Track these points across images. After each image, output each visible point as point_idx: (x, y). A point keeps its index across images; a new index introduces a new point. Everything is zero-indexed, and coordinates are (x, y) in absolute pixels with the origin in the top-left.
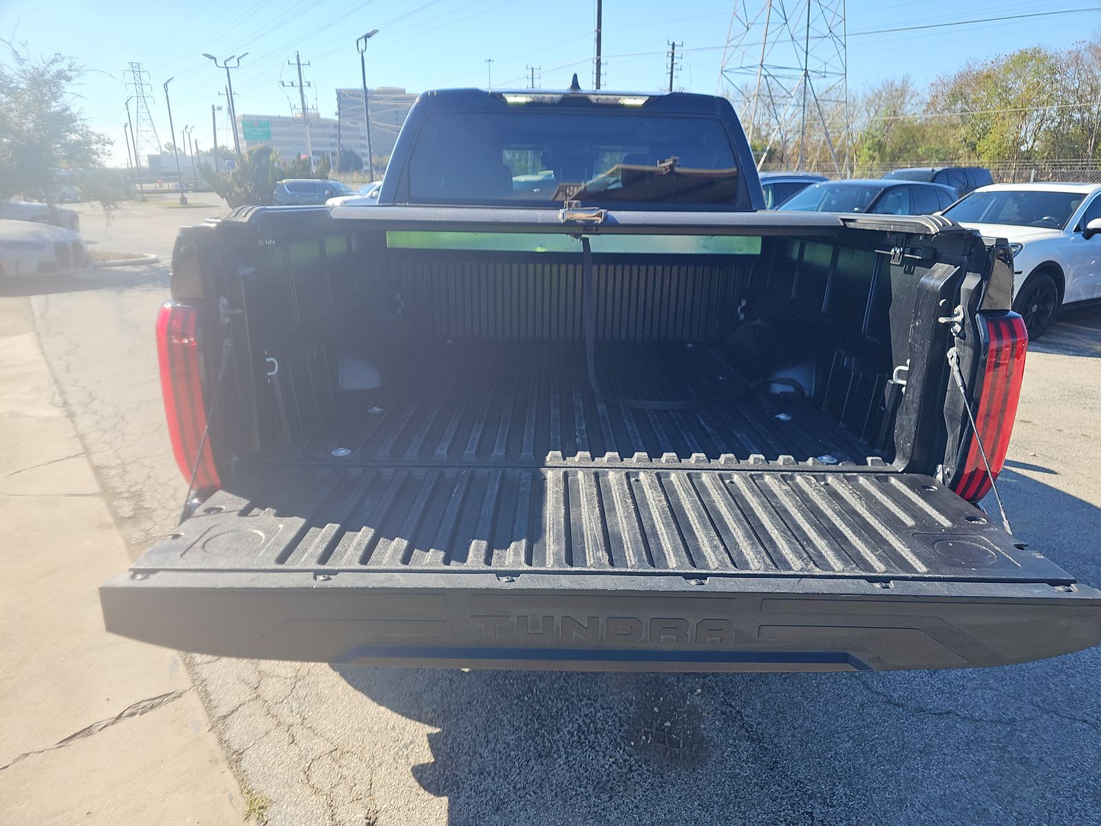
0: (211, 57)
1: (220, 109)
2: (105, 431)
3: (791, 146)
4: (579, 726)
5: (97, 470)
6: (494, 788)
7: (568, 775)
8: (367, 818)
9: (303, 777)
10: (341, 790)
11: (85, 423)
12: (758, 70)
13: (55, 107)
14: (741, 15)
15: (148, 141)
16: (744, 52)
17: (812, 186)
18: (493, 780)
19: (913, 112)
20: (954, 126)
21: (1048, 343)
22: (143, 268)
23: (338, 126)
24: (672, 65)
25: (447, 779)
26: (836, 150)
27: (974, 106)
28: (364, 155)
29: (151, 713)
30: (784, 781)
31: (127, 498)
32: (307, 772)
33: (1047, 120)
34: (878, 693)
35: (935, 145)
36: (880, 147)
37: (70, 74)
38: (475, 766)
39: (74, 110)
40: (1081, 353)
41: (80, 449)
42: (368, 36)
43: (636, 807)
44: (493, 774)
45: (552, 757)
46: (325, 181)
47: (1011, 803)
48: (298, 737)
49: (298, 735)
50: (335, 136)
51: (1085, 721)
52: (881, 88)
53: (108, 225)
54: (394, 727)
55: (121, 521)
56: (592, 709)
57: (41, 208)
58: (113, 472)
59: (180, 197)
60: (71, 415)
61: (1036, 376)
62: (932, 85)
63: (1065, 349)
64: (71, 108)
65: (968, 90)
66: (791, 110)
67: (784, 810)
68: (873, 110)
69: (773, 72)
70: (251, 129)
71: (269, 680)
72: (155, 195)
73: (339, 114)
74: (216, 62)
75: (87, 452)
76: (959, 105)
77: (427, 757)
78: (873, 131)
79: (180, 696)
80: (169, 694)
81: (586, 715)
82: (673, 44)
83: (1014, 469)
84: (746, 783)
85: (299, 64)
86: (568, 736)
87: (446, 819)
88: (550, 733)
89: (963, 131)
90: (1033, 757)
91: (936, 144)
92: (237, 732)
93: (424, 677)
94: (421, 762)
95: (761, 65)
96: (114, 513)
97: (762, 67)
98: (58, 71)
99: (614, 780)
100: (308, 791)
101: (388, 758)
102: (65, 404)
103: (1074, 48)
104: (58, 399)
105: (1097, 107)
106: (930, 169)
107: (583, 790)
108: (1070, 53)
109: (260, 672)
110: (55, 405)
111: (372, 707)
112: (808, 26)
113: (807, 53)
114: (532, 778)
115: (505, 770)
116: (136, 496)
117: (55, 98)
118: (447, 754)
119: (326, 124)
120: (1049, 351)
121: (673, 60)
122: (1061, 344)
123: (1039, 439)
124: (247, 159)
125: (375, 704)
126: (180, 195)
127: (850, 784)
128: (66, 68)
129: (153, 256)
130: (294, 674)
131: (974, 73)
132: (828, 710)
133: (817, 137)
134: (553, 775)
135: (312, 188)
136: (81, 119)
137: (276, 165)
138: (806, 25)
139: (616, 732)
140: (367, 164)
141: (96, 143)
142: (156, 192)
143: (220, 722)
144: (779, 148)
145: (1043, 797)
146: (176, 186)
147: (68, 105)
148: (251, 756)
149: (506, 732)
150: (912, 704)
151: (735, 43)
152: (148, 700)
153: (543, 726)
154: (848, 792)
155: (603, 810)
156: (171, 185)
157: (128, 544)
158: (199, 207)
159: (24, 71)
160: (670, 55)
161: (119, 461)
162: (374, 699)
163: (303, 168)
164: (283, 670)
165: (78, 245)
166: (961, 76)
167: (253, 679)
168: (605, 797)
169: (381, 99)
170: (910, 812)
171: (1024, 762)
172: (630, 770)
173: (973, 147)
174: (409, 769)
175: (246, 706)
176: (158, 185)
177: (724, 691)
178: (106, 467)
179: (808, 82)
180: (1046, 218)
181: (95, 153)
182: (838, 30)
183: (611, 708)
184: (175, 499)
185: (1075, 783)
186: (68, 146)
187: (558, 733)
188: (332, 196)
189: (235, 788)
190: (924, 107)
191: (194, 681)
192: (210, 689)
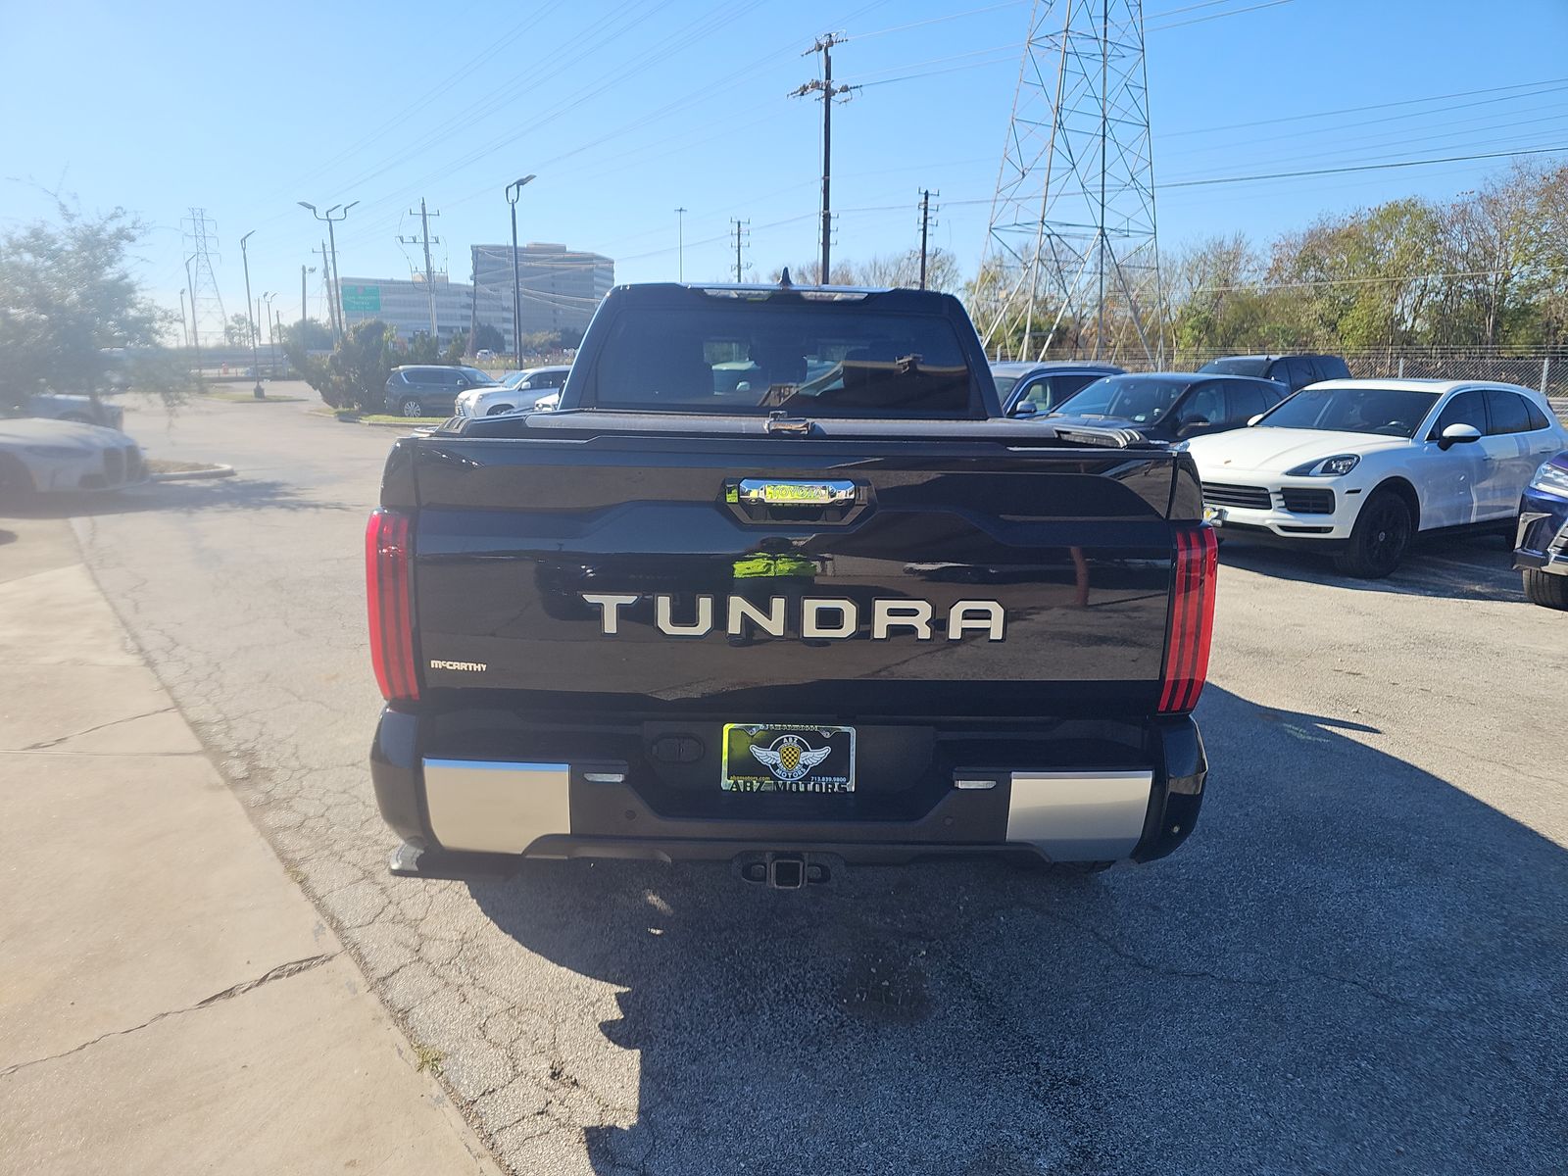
0: (309, 207)
1: (312, 270)
2: (197, 682)
3: (1089, 323)
4: (786, 985)
5: (195, 726)
6: (691, 1041)
7: (772, 1029)
8: (552, 1068)
9: (479, 1033)
10: (521, 1043)
11: (170, 672)
12: (1038, 228)
13: (110, 274)
14: (1014, 156)
15: (209, 312)
16: (1019, 205)
17: (1101, 380)
18: (690, 1033)
19: (1251, 280)
20: (1308, 300)
21: (1402, 581)
22: (214, 482)
23: (473, 294)
24: (925, 220)
25: (638, 1034)
26: (1146, 330)
27: (1331, 273)
28: (507, 331)
29: (297, 976)
30: (1011, 1036)
31: (237, 757)
32: (483, 1028)
33: (1430, 293)
34: (1127, 956)
35: (1281, 323)
36: (1208, 326)
37: (133, 232)
38: (669, 1021)
39: (133, 278)
40: (1442, 594)
41: (169, 703)
42: (520, 183)
43: (846, 1058)
44: (689, 1029)
45: (756, 1014)
46: (457, 368)
47: (1257, 1057)
48: (470, 996)
49: (470, 995)
50: (468, 306)
51: (1356, 983)
52: (1205, 250)
53: (170, 425)
54: (577, 986)
55: (234, 783)
56: (801, 970)
57: (83, 403)
58: (215, 729)
59: (255, 387)
60: (150, 663)
61: (1379, 620)
62: (1275, 246)
63: (1421, 588)
64: (130, 276)
65: (1321, 253)
66: (1086, 278)
67: (1007, 1061)
68: (1197, 278)
69: (1057, 230)
70: (353, 298)
71: (431, 943)
72: (220, 384)
73: (474, 278)
74: (315, 212)
75: (178, 706)
76: (1312, 273)
77: (616, 1014)
78: (1196, 305)
79: (330, 959)
80: (317, 958)
81: (794, 976)
82: (927, 193)
83: (1329, 728)
84: (969, 1038)
85: (424, 215)
86: (773, 995)
87: (638, 1069)
88: (754, 991)
89: (1318, 306)
90: (1289, 1016)
91: (1283, 322)
92: (400, 992)
93: (609, 940)
94: (610, 1019)
95: (1043, 222)
96: (224, 773)
97: (1044, 224)
98: (118, 229)
99: (824, 1033)
100: (485, 1045)
101: (573, 1015)
102: (141, 650)
103: (1459, 200)
104: (130, 644)
105: (1494, 276)
106: (1265, 357)
107: (788, 1043)
108: (1453, 206)
109: (420, 936)
110: (128, 652)
111: (552, 968)
112: (1104, 172)
113: (1103, 206)
114: (733, 1032)
115: (702, 1024)
116: (249, 755)
117: (110, 262)
118: (638, 1011)
119: (457, 290)
120: (1402, 590)
121: (926, 213)
122: (1418, 582)
123: (1367, 694)
124: (351, 338)
125: (555, 965)
126: (254, 385)
127: (1083, 1039)
128: (129, 225)
129: (226, 467)
130: (460, 937)
131: (1329, 231)
132: (1068, 972)
133: (1122, 313)
134: (757, 1030)
135: (440, 376)
136: (142, 290)
137: (391, 345)
138: (1101, 170)
139: (828, 991)
140: (510, 344)
141: (161, 320)
142: (219, 380)
143: (380, 984)
144: (1072, 327)
145: (1293, 1051)
146: (247, 373)
147: (128, 272)
148: (418, 1013)
149: (704, 990)
150: (1163, 966)
151: (1007, 193)
152: (294, 963)
153: (746, 985)
154: (1080, 1046)
155: (810, 1060)
156: (241, 371)
157: (247, 807)
158: (279, 401)
159: (73, 230)
160: (923, 207)
161: (220, 716)
162: (553, 961)
163: (427, 349)
164: (447, 934)
165: (133, 451)
166: (1312, 235)
167: (414, 942)
168: (813, 1049)
169: (535, 259)
170: (1145, 1064)
171: (1279, 1019)
172: (842, 1025)
173: (1333, 326)
174: (597, 1025)
175: (408, 968)
176: (221, 371)
177: (952, 953)
178: (205, 723)
179: (1105, 242)
180: (1393, 423)
181: (157, 332)
182: (1144, 179)
183: (823, 970)
184: (297, 758)
185: (1331, 1039)
186: (123, 324)
187: (763, 992)
188: (465, 387)
189: (404, 1044)
190: (1265, 274)
191: (344, 945)
192: (364, 952)
